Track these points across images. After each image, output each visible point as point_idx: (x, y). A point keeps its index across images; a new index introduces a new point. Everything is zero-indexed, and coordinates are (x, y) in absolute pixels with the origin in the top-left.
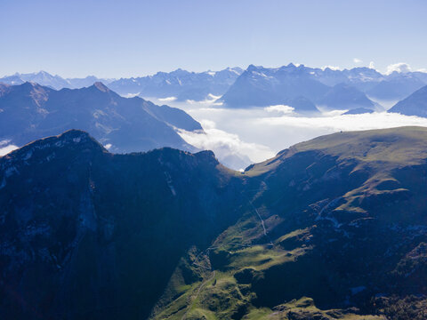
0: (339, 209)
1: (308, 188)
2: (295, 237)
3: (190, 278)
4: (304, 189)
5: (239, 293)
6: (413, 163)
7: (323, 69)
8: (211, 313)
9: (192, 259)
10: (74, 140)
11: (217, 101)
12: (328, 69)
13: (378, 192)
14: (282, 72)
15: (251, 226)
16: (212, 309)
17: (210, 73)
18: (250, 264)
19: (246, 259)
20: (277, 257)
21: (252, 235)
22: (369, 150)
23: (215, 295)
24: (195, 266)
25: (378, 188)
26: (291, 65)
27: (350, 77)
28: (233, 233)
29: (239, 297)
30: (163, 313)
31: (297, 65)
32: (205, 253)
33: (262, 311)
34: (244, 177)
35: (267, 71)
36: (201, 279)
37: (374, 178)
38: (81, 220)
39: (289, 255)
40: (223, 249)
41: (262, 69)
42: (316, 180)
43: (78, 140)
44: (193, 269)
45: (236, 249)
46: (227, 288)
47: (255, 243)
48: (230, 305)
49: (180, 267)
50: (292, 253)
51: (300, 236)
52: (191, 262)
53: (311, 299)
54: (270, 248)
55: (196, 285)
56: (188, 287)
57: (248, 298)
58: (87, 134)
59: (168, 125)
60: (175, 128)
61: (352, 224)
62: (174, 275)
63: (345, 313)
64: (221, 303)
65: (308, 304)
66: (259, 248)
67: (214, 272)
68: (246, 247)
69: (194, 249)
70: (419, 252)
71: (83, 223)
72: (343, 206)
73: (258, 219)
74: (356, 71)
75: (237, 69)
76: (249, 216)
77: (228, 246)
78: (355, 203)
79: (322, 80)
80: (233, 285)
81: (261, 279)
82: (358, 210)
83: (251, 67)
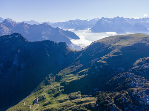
0: (98, 62)
1: (94, 55)
2: (83, 72)
3: (47, 83)
4: (92, 56)
5: (59, 89)
6: (128, 46)
7: (131, 18)
8: (48, 94)
9: (49, 78)
10: (16, 36)
11: (89, 30)
12: (132, 18)
13: (113, 56)
14: (114, 19)
15: (72, 68)
16: (49, 93)
17: (88, 20)
18: (67, 80)
19: (66, 78)
20: (75, 78)
21: (72, 71)
22: (117, 41)
23: (51, 89)
24: (50, 80)
25: (113, 54)
26: (118, 17)
27: (141, 21)
28: (66, 70)
29: (58, 90)
30: (34, 94)
31: (120, 17)
32: (55, 76)
33: (64, 95)
34: (75, 52)
35: (109, 19)
36: (50, 84)
37: (113, 51)
38: (14, 62)
39: (79, 77)
40: (61, 75)
41: (107, 19)
42: (96, 53)
43: (17, 36)
44: (48, 81)
45: (65, 75)
46: (56, 87)
47: (71, 73)
48: (55, 93)
49: (44, 80)
50: (80, 77)
51: (85, 71)
52: (48, 78)
53: (80, 92)
54: (75, 75)
55: (48, 86)
56: (45, 86)
57: (61, 91)
58: (20, 34)
59: (67, 37)
60: (70, 38)
61: (100, 67)
62: (42, 82)
63: (87, 96)
64: (52, 92)
65: (79, 93)
66: (72, 75)
67: (55, 82)
68: (68, 74)
69: (51, 74)
70: (117, 77)
71: (14, 63)
72: (100, 60)
73: (75, 66)
74: (144, 19)
75: (98, 19)
76: (73, 65)
77: (63, 74)
78: (104, 60)
79: (130, 23)
80: (58, 86)
81: (68, 85)
82: (104, 62)
83: (103, 18)
